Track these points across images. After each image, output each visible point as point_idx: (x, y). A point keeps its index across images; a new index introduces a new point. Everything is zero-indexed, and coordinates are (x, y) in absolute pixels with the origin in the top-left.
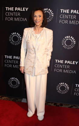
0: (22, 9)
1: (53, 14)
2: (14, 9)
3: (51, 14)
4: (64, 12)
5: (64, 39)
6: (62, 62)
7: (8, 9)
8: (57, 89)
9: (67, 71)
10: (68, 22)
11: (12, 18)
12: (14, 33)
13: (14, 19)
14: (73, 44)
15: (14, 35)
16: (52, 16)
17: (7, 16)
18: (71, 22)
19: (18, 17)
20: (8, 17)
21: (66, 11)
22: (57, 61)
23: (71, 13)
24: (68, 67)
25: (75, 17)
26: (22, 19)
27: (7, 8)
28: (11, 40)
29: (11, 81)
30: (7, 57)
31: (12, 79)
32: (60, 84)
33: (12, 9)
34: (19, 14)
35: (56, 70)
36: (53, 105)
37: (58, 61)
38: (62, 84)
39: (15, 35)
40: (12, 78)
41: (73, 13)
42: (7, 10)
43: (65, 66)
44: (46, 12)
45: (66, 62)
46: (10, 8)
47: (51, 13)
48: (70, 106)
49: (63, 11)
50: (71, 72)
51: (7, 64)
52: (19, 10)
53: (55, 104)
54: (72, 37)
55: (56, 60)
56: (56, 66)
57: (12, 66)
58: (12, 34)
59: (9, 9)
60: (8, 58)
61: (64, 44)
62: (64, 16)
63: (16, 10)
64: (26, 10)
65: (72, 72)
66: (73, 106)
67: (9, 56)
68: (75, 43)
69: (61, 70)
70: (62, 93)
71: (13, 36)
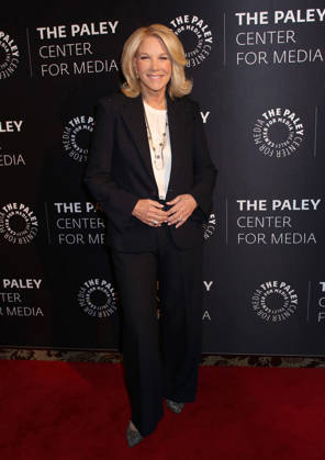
0: (97, 29)
1: (209, 33)
2: (68, 31)
3: (202, 33)
4: (248, 23)
5: (262, 122)
6: (261, 205)
7: (45, 32)
8: (255, 308)
9: (284, 238)
10: (270, 57)
11: (64, 67)
12: (77, 121)
13: (71, 69)
14: (296, 135)
15: (77, 126)
16: (209, 40)
17: (44, 61)
18: (280, 55)
19: (86, 58)
20: (49, 61)
21: (255, 18)
22: (245, 205)
23: (276, 22)
24: (287, 221)
25: (290, 36)
26: (99, 66)
27: (41, 30)
28: (71, 145)
29: (86, 292)
30: (62, 207)
31: (91, 287)
32: (263, 286)
33: (60, 32)
34: (87, 48)
35: (244, 237)
36: (245, 363)
37: (249, 205)
38: (269, 285)
39: (82, 125)
40: (91, 282)
41: (281, 21)
42: (42, 37)
43: (273, 220)
44: (183, 28)
45: (275, 204)
46: (52, 30)
47: (203, 29)
48: (308, 361)
49: (244, 18)
50: (298, 238)
51: (66, 232)
52: (85, 33)
53: (253, 360)
54: (287, 112)
55: (241, 202)
56: (243, 222)
57: (86, 239)
58: (71, 122)
59: (49, 33)
60: (69, 210)
61: (263, 139)
62: (250, 36)
63: (74, 33)
64: (109, 29)
65: (303, 238)
66: (318, 363)
67: (68, 205)
68: (300, 133)
69: (261, 237)
70: (275, 319)
71: (74, 129)
